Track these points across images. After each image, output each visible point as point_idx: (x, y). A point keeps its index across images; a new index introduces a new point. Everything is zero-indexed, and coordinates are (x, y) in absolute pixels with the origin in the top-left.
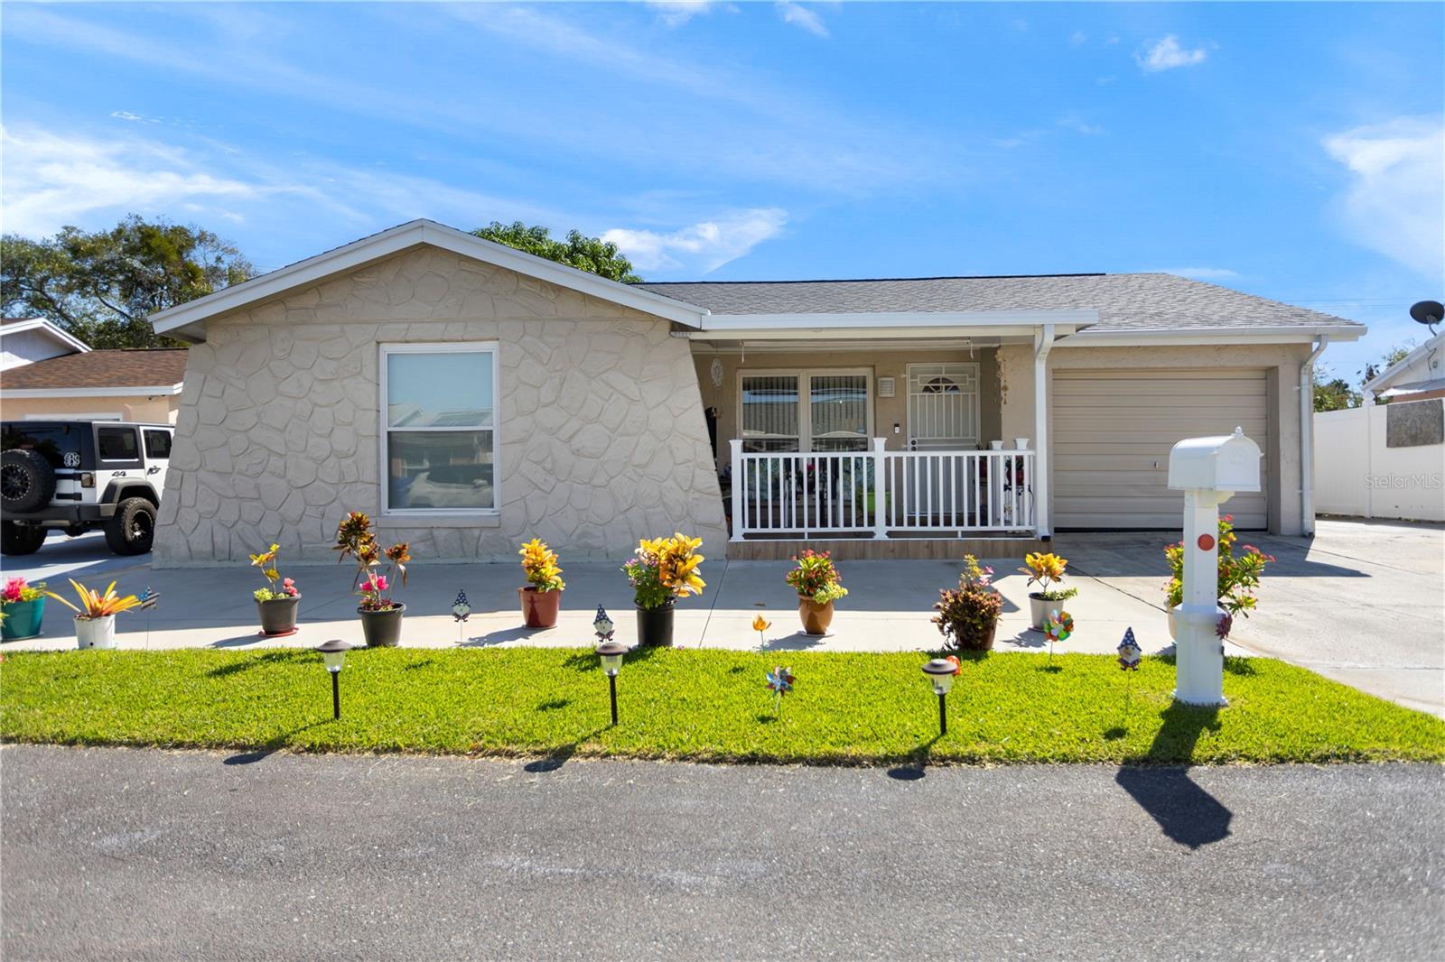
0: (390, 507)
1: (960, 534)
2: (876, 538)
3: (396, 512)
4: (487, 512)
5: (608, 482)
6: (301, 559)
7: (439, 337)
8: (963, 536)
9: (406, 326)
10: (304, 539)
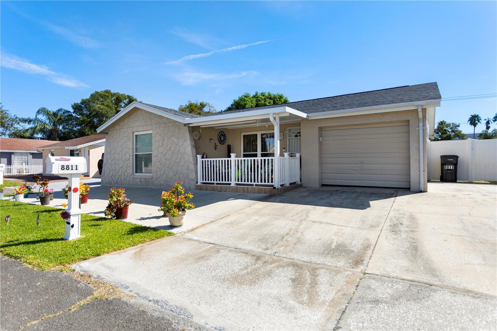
0: (136, 173)
1: (254, 185)
2: (231, 185)
3: (137, 174)
4: (151, 175)
5: (172, 167)
6: (121, 185)
7: (142, 130)
8: (255, 186)
9: (137, 128)
10: (122, 180)
